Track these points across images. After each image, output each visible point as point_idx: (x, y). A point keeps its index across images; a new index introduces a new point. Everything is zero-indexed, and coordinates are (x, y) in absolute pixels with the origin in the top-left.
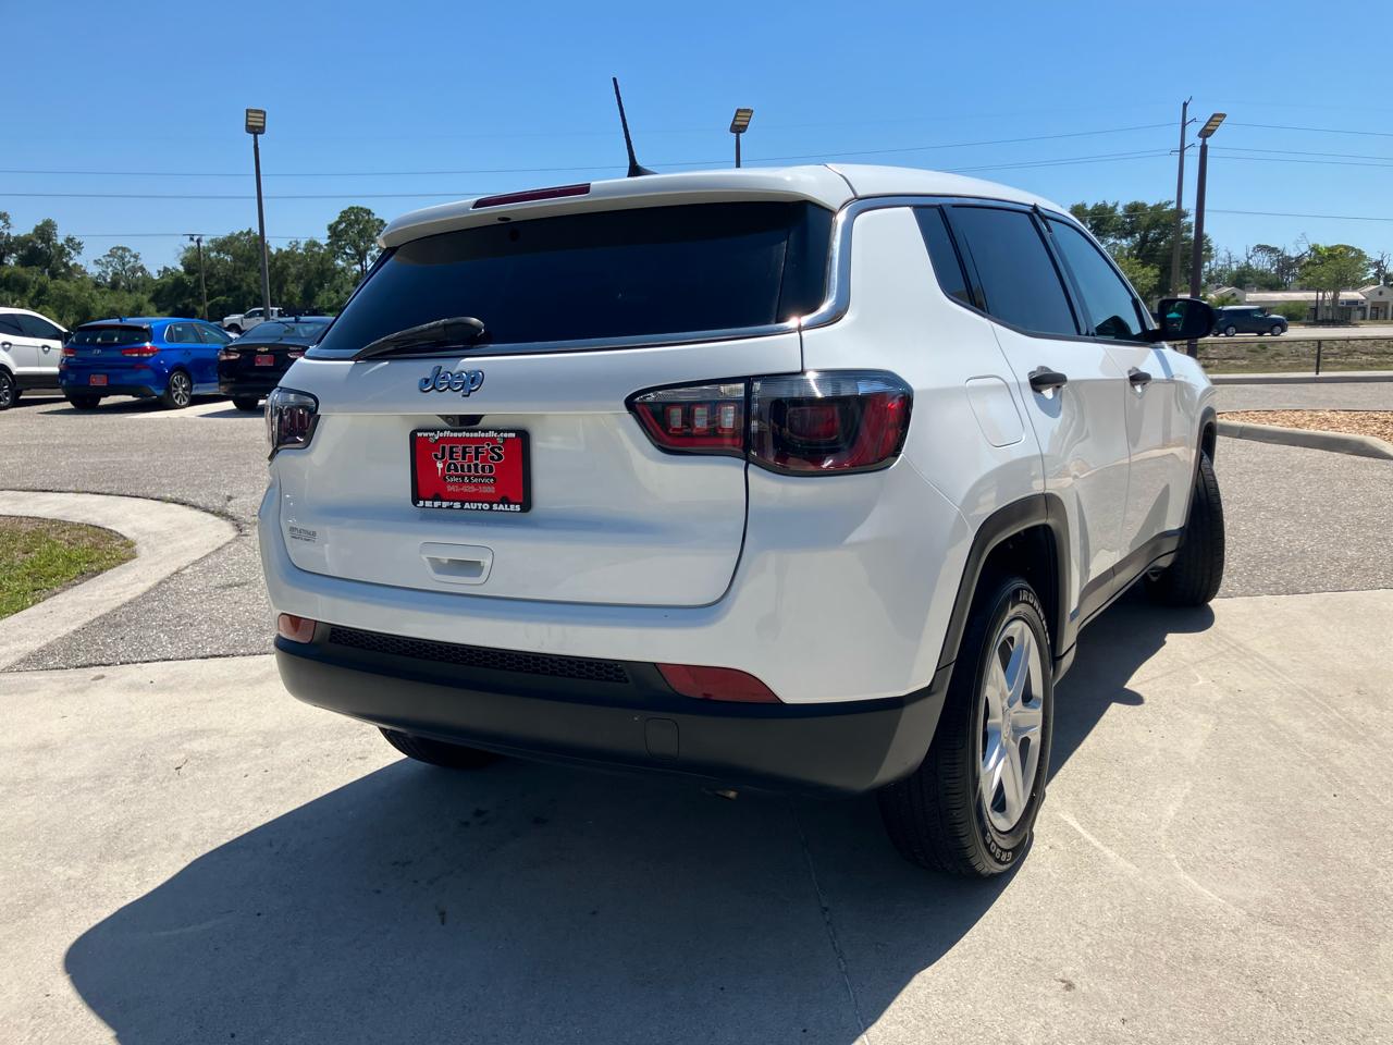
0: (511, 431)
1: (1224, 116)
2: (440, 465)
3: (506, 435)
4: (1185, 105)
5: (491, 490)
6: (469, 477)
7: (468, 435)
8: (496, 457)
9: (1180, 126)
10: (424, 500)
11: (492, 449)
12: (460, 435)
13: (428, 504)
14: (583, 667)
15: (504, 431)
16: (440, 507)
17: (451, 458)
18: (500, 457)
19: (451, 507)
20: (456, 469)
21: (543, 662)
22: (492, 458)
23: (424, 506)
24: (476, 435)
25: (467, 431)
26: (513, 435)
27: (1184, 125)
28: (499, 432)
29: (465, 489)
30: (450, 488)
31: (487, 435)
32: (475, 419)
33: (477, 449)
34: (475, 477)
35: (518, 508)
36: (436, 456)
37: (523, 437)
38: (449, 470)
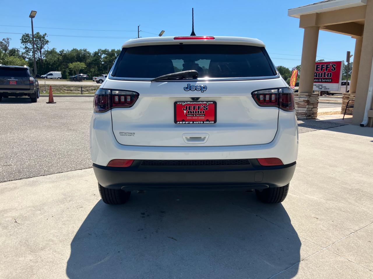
0: (212, 102)
1: (164, 31)
2: (185, 112)
3: (210, 103)
4: (138, 26)
5: (203, 118)
6: (196, 115)
7: (196, 103)
8: (205, 109)
9: (138, 32)
10: (179, 122)
11: (204, 107)
12: (193, 103)
13: (181, 122)
14: (237, 162)
15: (209, 102)
16: (185, 123)
17: (189, 109)
18: (207, 109)
19: (189, 123)
20: (191, 112)
21: (225, 162)
22: (204, 109)
23: (179, 123)
24: (199, 103)
25: (196, 102)
26: (212, 103)
27: (139, 32)
28: (207, 102)
29: (194, 118)
30: (188, 118)
31: (203, 103)
32: (198, 98)
33: (199, 107)
34: (198, 115)
35: (213, 122)
36: (184, 109)
37: (215, 103)
38: (188, 113)
